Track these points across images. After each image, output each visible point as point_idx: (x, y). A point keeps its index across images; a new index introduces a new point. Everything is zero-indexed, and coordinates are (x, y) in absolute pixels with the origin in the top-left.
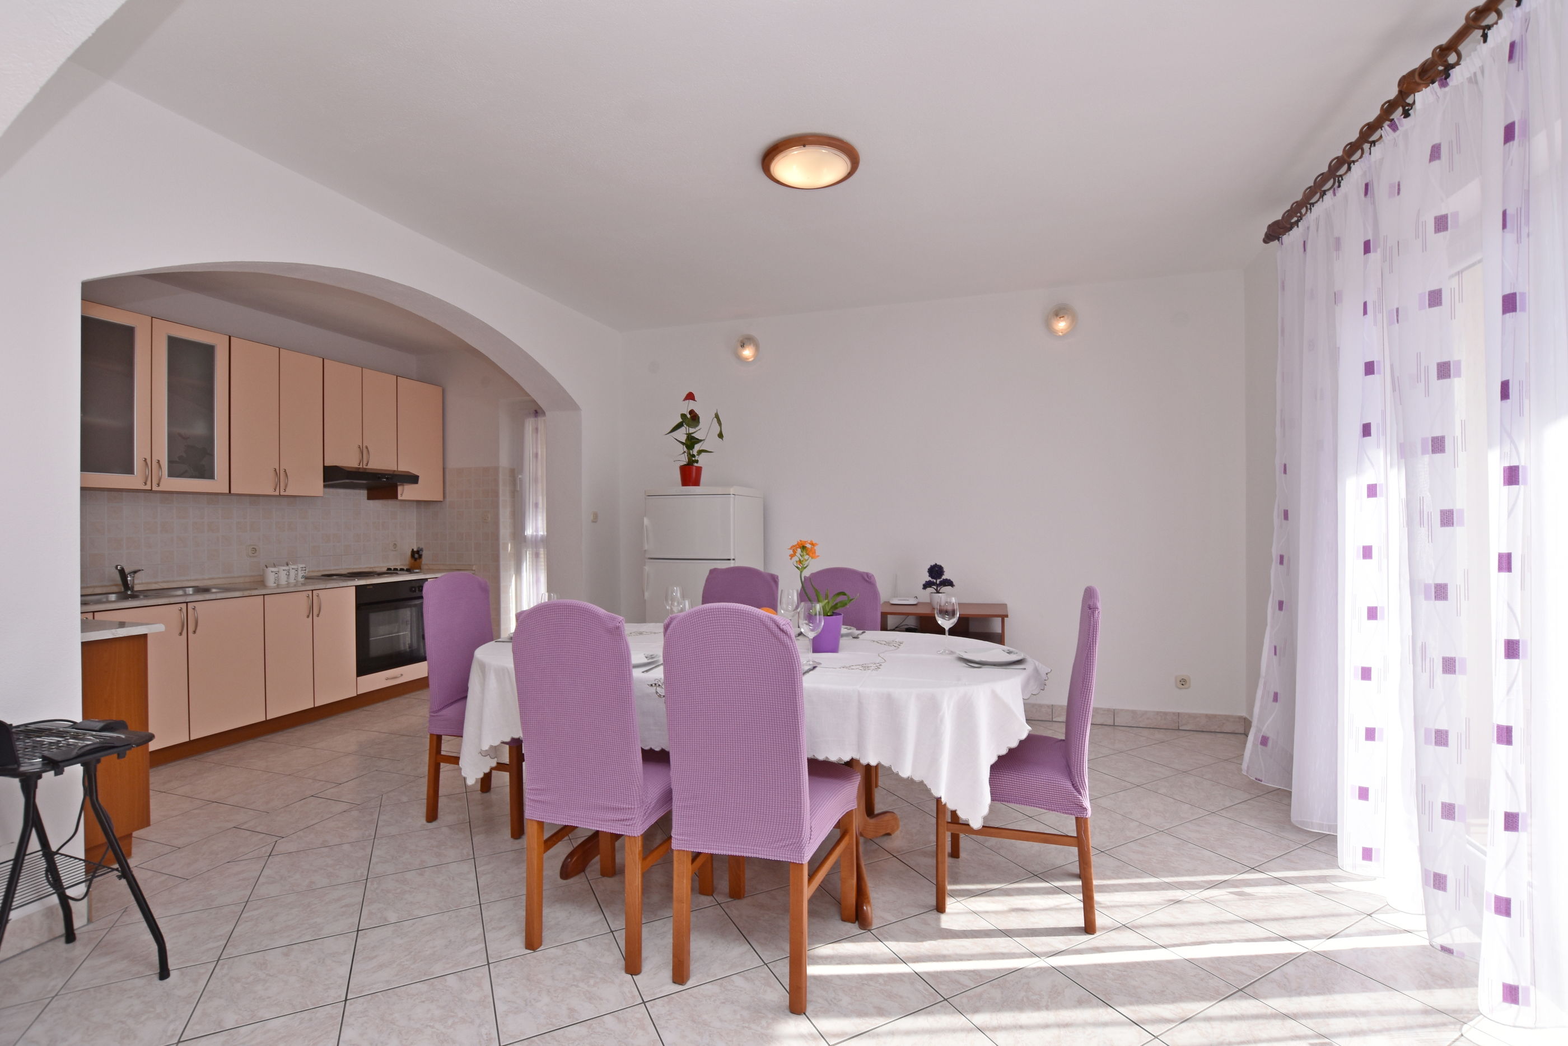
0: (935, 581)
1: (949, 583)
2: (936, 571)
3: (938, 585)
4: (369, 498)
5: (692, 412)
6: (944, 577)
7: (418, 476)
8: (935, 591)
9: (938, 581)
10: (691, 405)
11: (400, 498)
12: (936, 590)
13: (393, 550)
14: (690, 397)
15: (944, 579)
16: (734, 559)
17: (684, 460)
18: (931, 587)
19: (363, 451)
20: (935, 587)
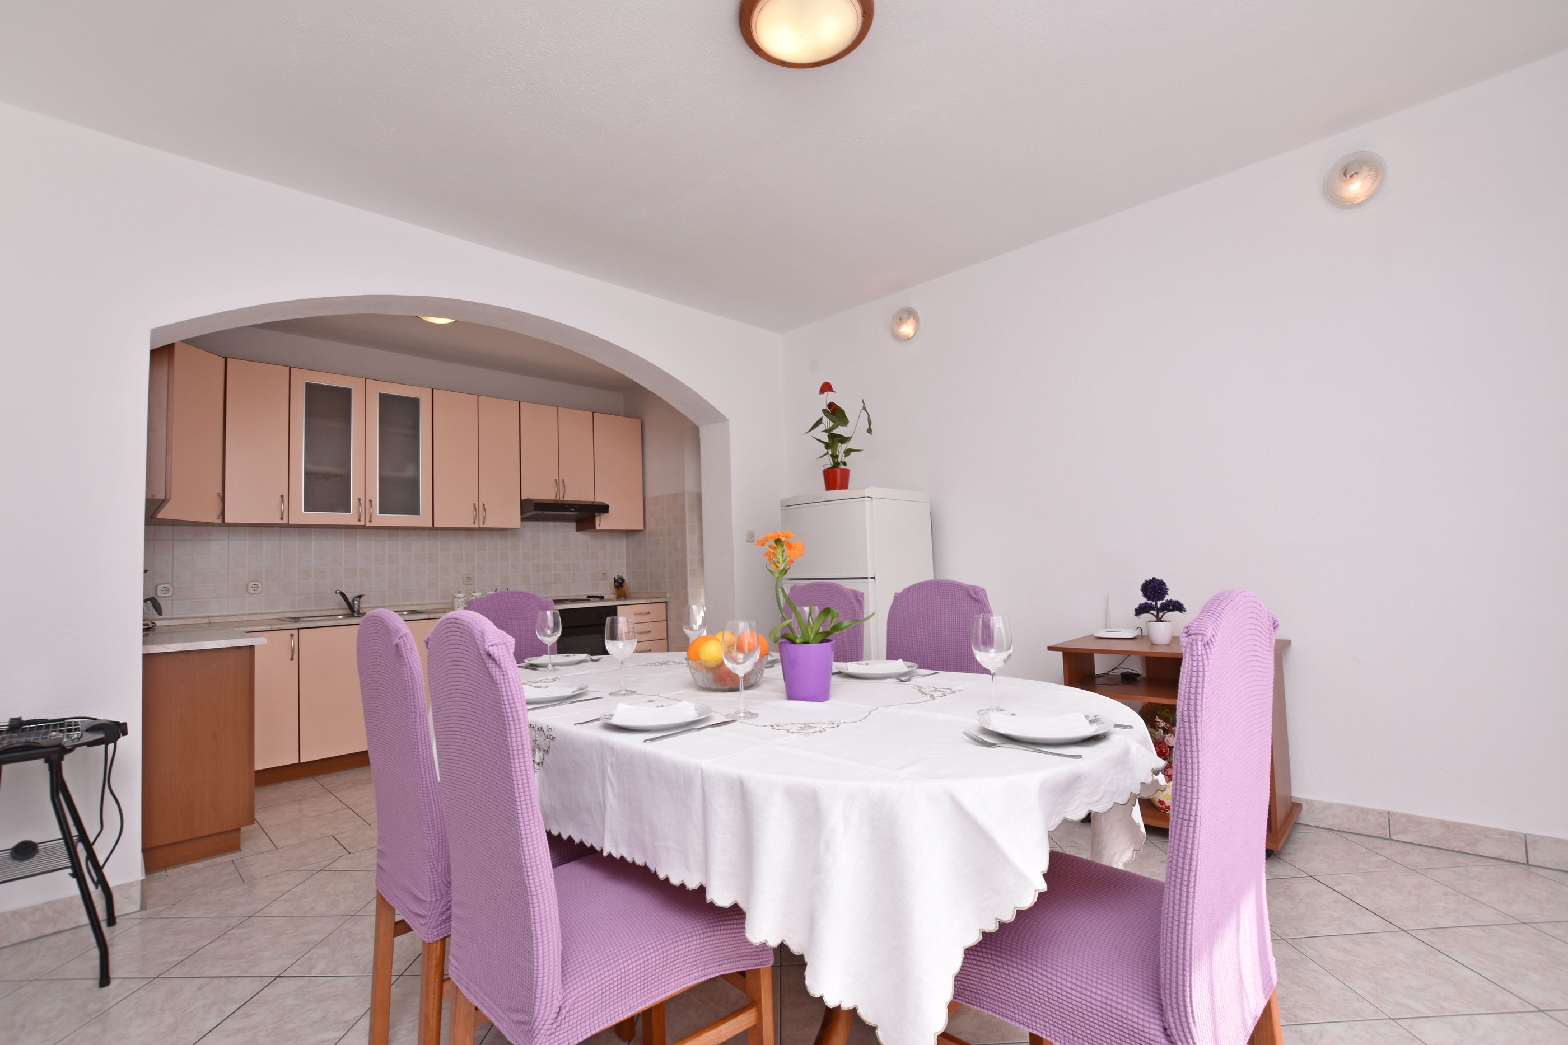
0: (1154, 603)
1: (1177, 607)
2: (1154, 589)
3: (1159, 611)
4: (577, 530)
5: (831, 405)
6: (1168, 598)
7: (608, 506)
8: (1156, 619)
9: (1159, 603)
10: (830, 397)
11: (597, 527)
12: (1157, 617)
13: (603, 579)
14: (826, 388)
15: (1167, 601)
16: (872, 578)
17: (828, 462)
18: (1148, 613)
19: (559, 483)
20: (1155, 613)
